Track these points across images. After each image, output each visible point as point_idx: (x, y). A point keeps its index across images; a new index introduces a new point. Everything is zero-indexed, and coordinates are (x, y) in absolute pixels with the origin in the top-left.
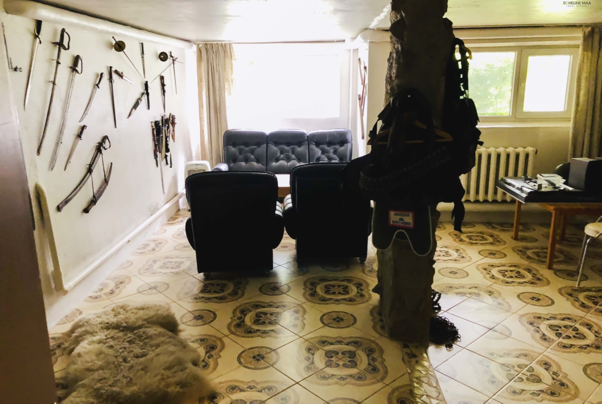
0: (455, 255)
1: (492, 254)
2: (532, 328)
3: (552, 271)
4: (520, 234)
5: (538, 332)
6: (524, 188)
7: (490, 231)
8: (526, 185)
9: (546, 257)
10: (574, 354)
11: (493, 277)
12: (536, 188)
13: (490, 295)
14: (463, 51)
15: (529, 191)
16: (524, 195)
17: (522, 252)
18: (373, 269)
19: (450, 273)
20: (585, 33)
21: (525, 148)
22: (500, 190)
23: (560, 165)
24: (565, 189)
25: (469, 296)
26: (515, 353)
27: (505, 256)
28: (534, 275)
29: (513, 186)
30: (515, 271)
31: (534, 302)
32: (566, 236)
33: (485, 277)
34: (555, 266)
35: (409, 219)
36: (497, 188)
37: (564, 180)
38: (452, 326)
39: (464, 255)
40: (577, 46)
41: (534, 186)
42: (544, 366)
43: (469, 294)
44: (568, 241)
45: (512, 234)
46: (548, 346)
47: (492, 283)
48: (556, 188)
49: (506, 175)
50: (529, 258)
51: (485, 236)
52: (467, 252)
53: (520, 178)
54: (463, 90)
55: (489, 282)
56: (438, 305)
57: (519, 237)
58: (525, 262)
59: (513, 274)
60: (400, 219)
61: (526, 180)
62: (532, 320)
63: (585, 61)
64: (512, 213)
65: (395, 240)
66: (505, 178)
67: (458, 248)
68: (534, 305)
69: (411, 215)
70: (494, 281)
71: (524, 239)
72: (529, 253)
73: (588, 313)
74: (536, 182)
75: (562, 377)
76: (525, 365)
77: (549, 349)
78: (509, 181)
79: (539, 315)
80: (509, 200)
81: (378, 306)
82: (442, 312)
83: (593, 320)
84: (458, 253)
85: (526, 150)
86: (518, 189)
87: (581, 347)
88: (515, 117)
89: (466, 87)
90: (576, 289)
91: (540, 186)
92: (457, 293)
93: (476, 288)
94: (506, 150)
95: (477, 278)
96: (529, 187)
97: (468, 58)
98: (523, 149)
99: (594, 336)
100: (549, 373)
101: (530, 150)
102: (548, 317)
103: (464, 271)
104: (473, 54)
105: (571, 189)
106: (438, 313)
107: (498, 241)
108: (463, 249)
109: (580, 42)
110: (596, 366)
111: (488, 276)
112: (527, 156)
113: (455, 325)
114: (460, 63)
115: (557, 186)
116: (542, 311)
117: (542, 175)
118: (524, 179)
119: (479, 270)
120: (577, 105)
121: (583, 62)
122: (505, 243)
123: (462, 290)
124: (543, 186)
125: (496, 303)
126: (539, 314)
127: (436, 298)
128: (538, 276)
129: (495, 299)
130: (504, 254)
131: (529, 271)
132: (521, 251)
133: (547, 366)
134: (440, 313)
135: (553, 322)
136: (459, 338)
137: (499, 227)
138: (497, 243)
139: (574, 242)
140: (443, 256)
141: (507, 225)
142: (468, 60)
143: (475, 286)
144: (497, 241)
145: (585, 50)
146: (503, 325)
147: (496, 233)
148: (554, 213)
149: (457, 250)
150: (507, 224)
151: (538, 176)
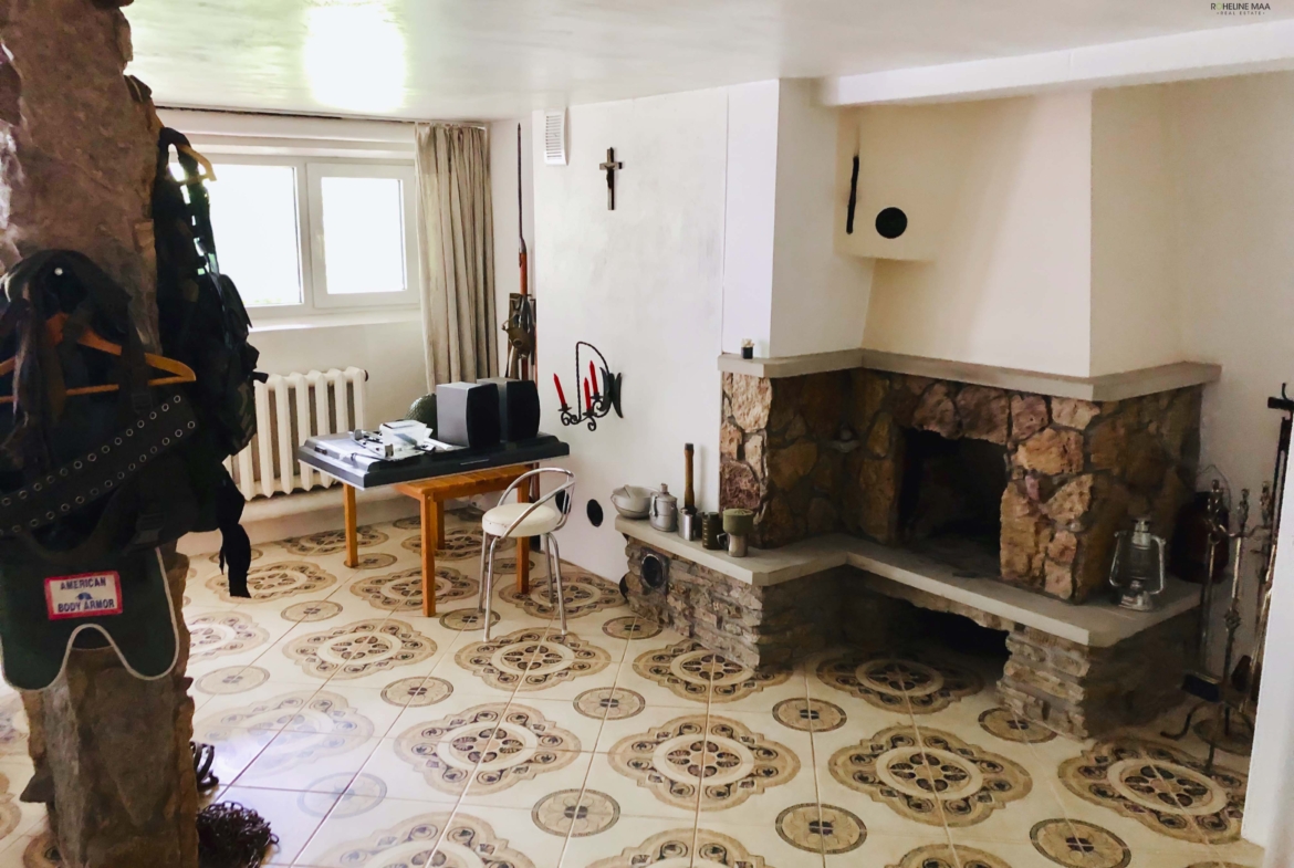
0: (228, 634)
1: (312, 611)
2: (422, 760)
3: (435, 621)
4: (361, 551)
5: (436, 765)
6: (357, 458)
7: (297, 558)
8: (360, 450)
9: (419, 592)
10: (509, 790)
11: (324, 666)
12: (382, 454)
13: (325, 711)
14: (189, 161)
15: (369, 462)
16: (361, 473)
17: (371, 591)
18: (13, 730)
19: (225, 681)
20: (420, 138)
21: (343, 370)
22: (305, 467)
23: (418, 401)
24: (434, 449)
25: (280, 726)
26: (400, 834)
27: (340, 609)
28: (405, 639)
29: (336, 456)
30: (366, 638)
31: (417, 698)
32: (446, 537)
33: (307, 672)
34: (440, 608)
35: (105, 592)
36: (299, 464)
37: (430, 431)
38: (255, 819)
39: (249, 630)
40: (410, 163)
41: (378, 449)
42: (462, 838)
43: (279, 721)
44: (451, 548)
45: (345, 555)
46: (460, 789)
47: (323, 681)
48: (417, 448)
49: (314, 432)
50: (387, 601)
51: (289, 572)
52: (255, 620)
53: (345, 437)
54: (201, 253)
55: (316, 680)
56: (211, 775)
57: (360, 560)
58: (383, 614)
59: (365, 647)
60: (81, 597)
61: (357, 439)
62: (420, 741)
63: (429, 192)
64: (339, 510)
65: (72, 653)
66: (313, 440)
67: (232, 616)
68: (416, 706)
69: (110, 580)
70: (327, 674)
71: (371, 562)
72: (386, 590)
73: (514, 691)
74: (377, 441)
75: (500, 850)
76: (426, 852)
77: (463, 795)
78: (323, 445)
79: (430, 727)
80: (326, 484)
81: (45, 834)
82: (222, 789)
83: (526, 702)
84: (236, 626)
85: (346, 373)
86: (345, 460)
87: (518, 769)
88: (313, 306)
89: (209, 245)
90: (485, 645)
91: (389, 451)
92: (250, 730)
93: (290, 702)
94: (306, 376)
95: (292, 677)
96: (367, 455)
97: (204, 177)
98: (339, 372)
99: (536, 738)
100: (474, 850)
101: (354, 373)
102: (448, 725)
103: (257, 668)
104: (216, 168)
105: (445, 447)
106: (210, 796)
107: (319, 578)
108: (244, 615)
109: (413, 154)
110: (551, 801)
111: (313, 666)
112: (350, 386)
113: (260, 815)
114: (184, 190)
115: (420, 444)
116: (434, 714)
117: (389, 424)
118: (353, 438)
119: (289, 657)
120: (428, 278)
121: (424, 194)
122: (334, 579)
123: (260, 718)
124: (395, 448)
125: (341, 726)
126: (431, 722)
127: (203, 762)
128: (412, 638)
129: (337, 718)
130: (337, 605)
131: (394, 630)
132: (368, 591)
133: (468, 837)
134: (218, 793)
135: (459, 732)
136: (276, 843)
137: (314, 545)
138: (319, 583)
139: (462, 547)
140: (201, 642)
141: (331, 539)
142: (206, 183)
143: (289, 697)
144: (317, 579)
145: (425, 170)
146: (363, 775)
147: (309, 560)
148: (422, 500)
149: (232, 622)
150: (331, 534)
151: (382, 428)
